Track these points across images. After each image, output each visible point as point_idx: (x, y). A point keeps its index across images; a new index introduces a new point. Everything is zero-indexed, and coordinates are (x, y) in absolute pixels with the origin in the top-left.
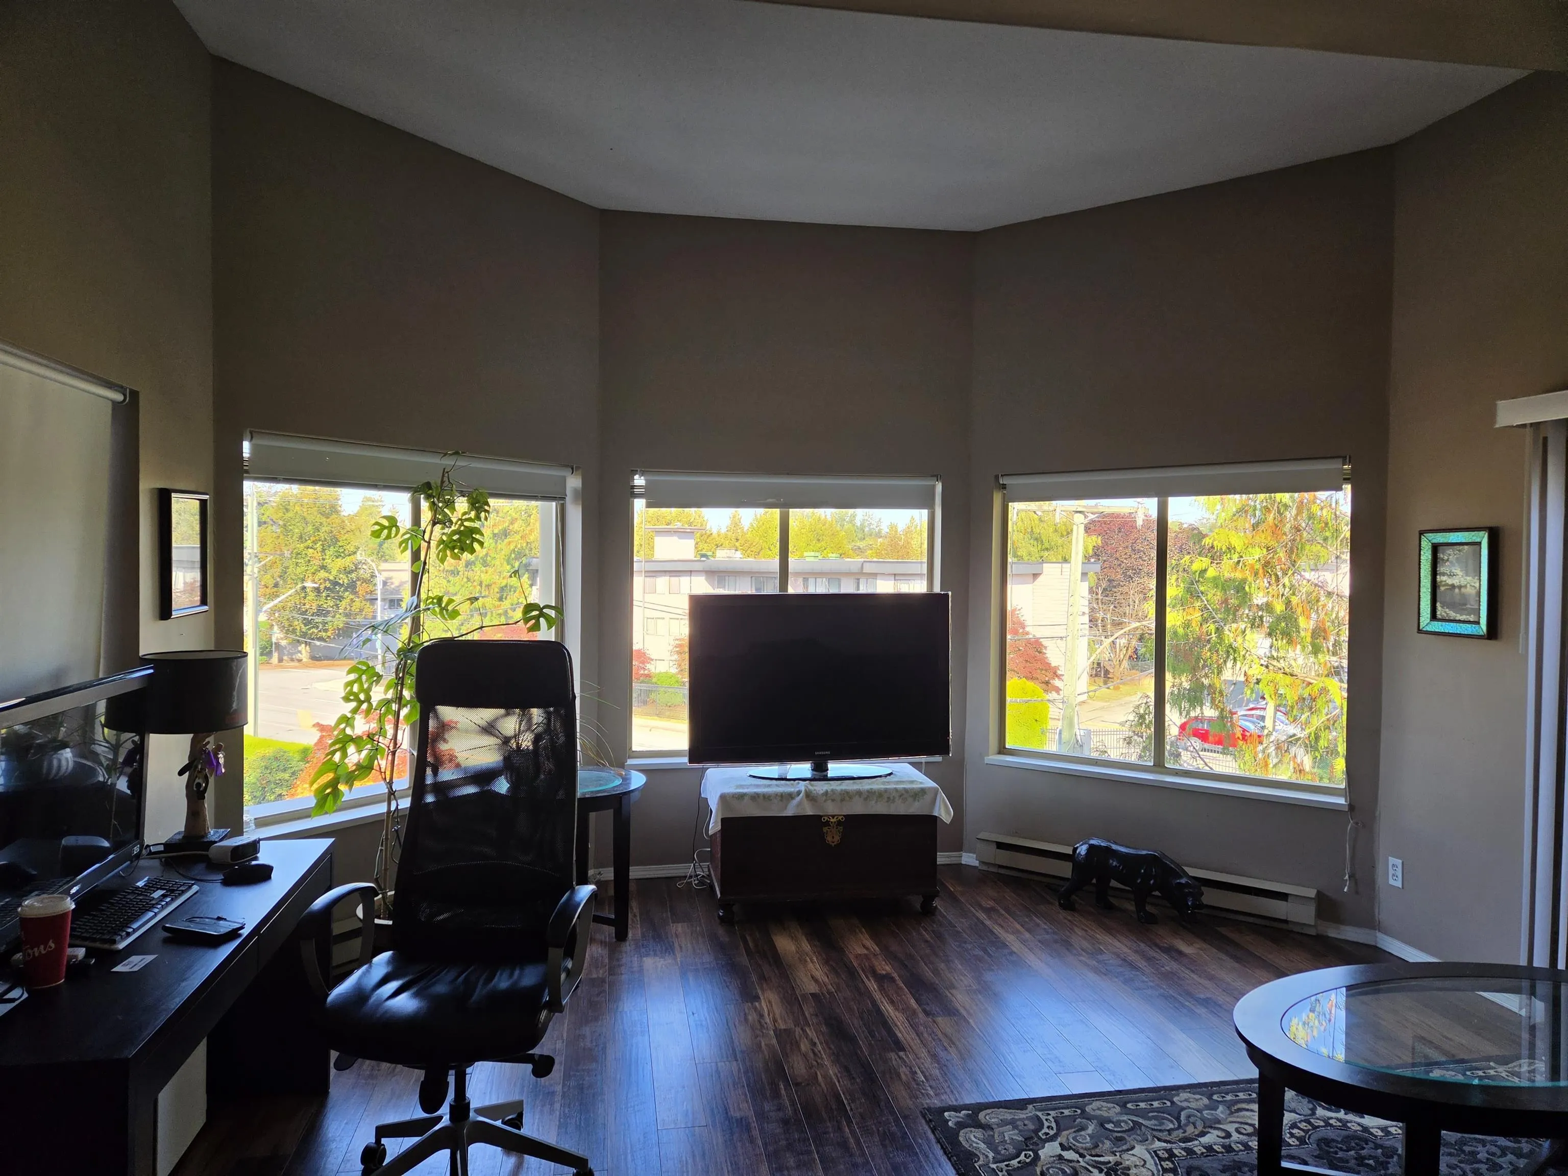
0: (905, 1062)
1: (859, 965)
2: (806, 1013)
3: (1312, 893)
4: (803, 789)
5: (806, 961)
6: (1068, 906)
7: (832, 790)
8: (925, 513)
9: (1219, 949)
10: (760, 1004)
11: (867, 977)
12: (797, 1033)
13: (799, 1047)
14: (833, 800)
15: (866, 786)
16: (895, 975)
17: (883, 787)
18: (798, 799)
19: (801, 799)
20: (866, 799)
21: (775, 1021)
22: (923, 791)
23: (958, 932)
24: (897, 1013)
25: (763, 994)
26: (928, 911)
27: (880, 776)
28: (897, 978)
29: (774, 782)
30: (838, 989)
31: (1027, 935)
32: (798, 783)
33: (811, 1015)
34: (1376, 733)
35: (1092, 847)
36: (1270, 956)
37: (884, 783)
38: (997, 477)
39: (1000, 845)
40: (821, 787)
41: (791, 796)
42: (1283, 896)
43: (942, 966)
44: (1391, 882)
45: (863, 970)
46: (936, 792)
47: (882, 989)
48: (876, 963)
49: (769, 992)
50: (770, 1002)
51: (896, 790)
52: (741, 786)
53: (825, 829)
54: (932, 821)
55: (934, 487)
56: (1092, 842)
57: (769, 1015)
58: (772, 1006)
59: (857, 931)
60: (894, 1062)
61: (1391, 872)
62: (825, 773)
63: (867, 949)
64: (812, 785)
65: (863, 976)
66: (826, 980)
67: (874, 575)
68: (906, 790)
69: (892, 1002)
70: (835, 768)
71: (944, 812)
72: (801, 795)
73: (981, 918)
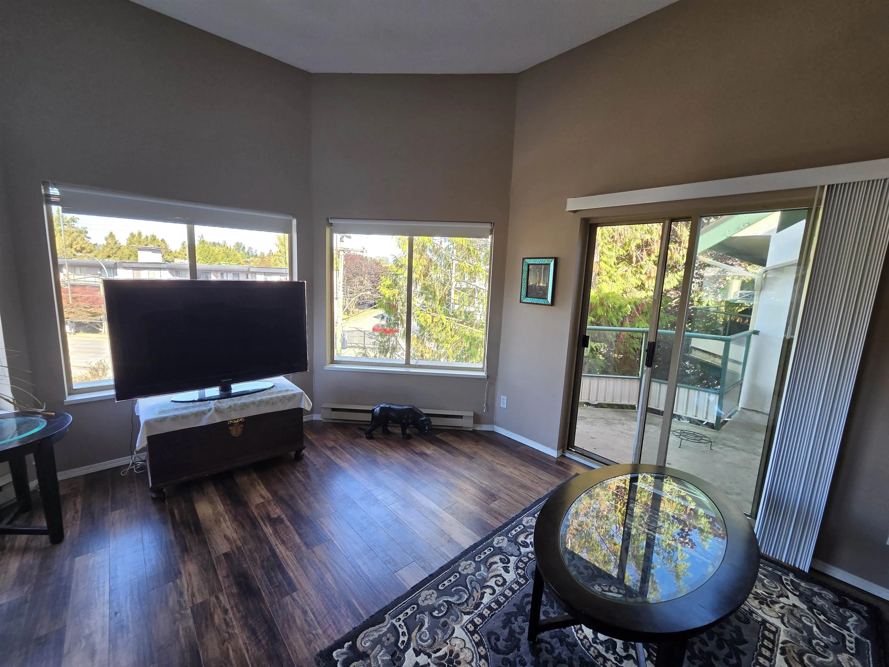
0: (298, 603)
1: (259, 514)
2: (220, 576)
3: (472, 414)
4: (213, 406)
5: (220, 521)
6: (370, 437)
7: (235, 404)
8: (287, 235)
9: (441, 447)
10: (181, 580)
11: (265, 524)
12: (212, 603)
13: (212, 620)
14: (235, 410)
15: (258, 397)
16: (283, 516)
17: (269, 397)
18: (209, 414)
19: (212, 413)
20: (258, 406)
21: (193, 595)
22: (294, 395)
23: (318, 469)
24: (288, 553)
25: (184, 566)
26: (299, 457)
27: (265, 389)
28: (285, 518)
29: (191, 404)
30: (245, 543)
31: (355, 462)
32: (210, 403)
33: (224, 577)
34: (498, 345)
35: (382, 408)
36: (461, 447)
37: (269, 394)
38: (328, 219)
39: (333, 410)
40: (226, 403)
41: (204, 413)
42: (461, 417)
43: (312, 499)
44: (502, 406)
45: (262, 518)
46: (302, 394)
47: (275, 531)
48: (270, 509)
49: (189, 563)
50: (190, 575)
51: (278, 397)
52: (164, 412)
53: (230, 428)
54: (300, 411)
55: (291, 221)
56: (382, 406)
57: (188, 590)
58: (191, 579)
59: (256, 484)
60: (290, 607)
61: (502, 401)
62: (229, 392)
63: (263, 497)
64: (220, 403)
65: (262, 523)
66: (235, 536)
67: (255, 273)
68: (283, 396)
69: (283, 542)
70: (236, 388)
71: (306, 404)
72: (212, 411)
73: (329, 455)
